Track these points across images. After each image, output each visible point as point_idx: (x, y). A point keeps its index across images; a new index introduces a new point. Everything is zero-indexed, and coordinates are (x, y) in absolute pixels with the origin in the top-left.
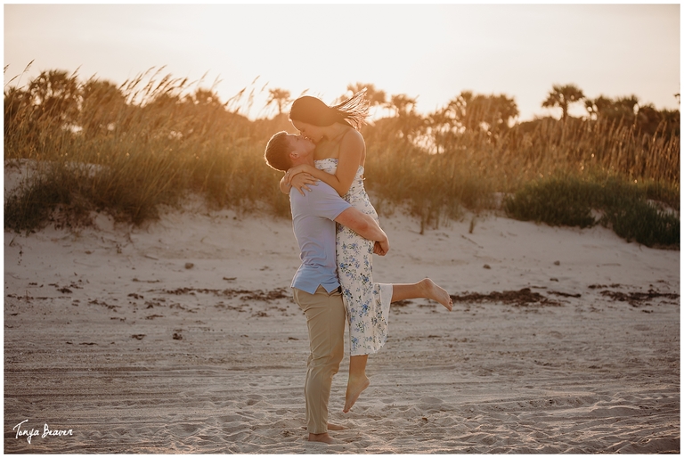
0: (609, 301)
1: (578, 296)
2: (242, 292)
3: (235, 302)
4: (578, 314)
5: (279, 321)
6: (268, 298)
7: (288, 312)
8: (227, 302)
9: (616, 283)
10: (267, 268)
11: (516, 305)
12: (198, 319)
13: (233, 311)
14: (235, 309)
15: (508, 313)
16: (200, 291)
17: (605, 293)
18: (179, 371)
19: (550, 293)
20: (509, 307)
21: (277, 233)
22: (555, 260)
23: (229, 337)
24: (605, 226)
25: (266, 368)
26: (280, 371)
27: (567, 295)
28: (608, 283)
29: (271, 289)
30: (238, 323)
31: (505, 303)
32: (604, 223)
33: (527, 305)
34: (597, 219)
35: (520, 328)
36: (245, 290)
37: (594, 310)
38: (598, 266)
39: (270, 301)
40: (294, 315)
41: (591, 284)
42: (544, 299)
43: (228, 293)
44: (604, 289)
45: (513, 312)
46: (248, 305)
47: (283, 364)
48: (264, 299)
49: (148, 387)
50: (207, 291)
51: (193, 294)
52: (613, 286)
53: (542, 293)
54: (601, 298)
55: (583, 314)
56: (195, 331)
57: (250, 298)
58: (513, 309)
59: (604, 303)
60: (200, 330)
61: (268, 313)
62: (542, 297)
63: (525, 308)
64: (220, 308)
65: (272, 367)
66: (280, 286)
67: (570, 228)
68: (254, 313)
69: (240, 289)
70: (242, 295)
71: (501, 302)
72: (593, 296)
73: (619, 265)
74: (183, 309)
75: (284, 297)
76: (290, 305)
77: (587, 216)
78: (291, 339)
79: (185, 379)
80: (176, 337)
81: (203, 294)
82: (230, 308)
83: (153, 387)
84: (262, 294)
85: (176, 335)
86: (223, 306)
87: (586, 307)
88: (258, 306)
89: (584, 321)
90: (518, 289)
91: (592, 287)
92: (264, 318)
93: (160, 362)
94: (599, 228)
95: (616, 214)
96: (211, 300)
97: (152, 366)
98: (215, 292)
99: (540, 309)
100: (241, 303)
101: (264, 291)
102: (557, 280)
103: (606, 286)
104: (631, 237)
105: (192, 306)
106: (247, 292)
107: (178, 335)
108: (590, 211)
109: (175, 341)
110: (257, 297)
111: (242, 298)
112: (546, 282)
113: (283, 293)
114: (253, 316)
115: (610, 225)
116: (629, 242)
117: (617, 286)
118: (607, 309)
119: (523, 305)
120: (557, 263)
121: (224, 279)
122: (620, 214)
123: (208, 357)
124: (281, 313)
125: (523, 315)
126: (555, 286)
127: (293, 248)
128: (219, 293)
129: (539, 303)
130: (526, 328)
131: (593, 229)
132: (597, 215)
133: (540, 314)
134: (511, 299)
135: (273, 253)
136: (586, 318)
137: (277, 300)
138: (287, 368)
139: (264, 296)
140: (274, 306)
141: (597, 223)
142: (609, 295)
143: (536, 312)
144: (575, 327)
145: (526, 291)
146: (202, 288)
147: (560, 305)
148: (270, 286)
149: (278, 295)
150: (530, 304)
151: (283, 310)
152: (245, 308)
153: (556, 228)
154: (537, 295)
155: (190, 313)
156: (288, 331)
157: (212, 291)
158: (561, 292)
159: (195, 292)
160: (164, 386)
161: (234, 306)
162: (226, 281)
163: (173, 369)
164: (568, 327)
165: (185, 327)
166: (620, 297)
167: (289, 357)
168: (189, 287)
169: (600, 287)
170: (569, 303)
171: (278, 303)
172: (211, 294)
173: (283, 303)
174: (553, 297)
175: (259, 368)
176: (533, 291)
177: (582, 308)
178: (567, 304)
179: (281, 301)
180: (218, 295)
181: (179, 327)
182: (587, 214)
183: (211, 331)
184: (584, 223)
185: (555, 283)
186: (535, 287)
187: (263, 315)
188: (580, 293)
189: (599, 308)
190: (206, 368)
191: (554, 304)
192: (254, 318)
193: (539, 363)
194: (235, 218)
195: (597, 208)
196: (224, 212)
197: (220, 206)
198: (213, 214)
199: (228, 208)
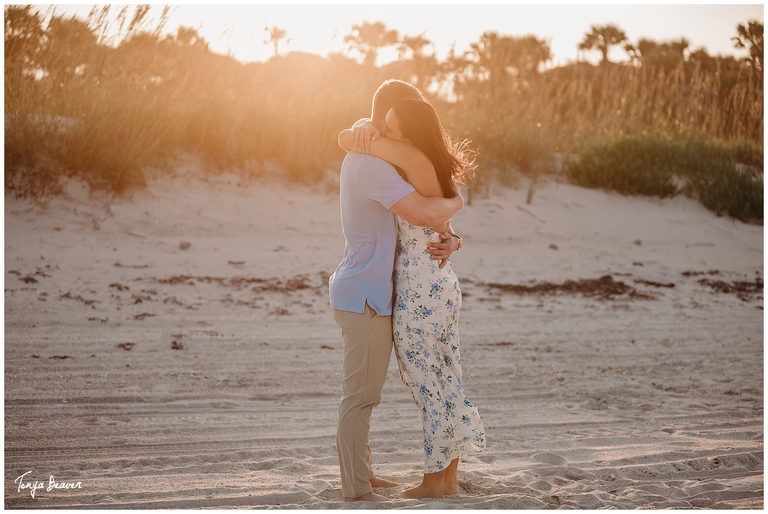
0: (711, 293)
1: (672, 286)
2: (253, 280)
3: (246, 294)
4: (678, 311)
5: (304, 321)
6: (287, 289)
7: (315, 307)
8: (235, 295)
9: (714, 268)
10: (281, 248)
11: (600, 299)
12: (202, 319)
13: (245, 308)
14: (246, 304)
15: (592, 310)
16: (201, 280)
17: (703, 282)
18: (186, 403)
19: (638, 282)
20: (591, 301)
21: (291, 203)
22: (636, 238)
23: (244, 345)
24: (689, 196)
25: (302, 395)
26: (321, 401)
27: (658, 285)
28: (705, 269)
29: (290, 276)
30: (253, 324)
31: (585, 296)
32: (688, 192)
33: (613, 299)
34: (679, 188)
35: (612, 331)
36: (257, 277)
37: (696, 305)
38: (687, 246)
39: (290, 293)
40: (322, 312)
41: (685, 270)
42: (631, 291)
43: (237, 282)
44: (701, 277)
45: (598, 309)
46: (262, 299)
47: (322, 388)
48: (282, 290)
49: (148, 433)
50: (209, 279)
51: (192, 284)
52: (712, 273)
53: (628, 282)
54: (699, 288)
55: (685, 311)
56: (199, 336)
57: (264, 289)
58: (597, 304)
59: (705, 295)
60: (205, 336)
61: (290, 310)
62: (628, 287)
63: (610, 303)
64: (228, 303)
65: (310, 395)
66: (302, 272)
67: (648, 198)
68: (272, 310)
69: (250, 277)
70: (254, 285)
71: (580, 295)
72: (689, 286)
73: (712, 245)
74: (181, 304)
75: (307, 287)
76: (316, 298)
77: (667, 184)
78: (324, 347)
79: (198, 418)
80: (176, 346)
81: (205, 284)
82: (241, 303)
83: (154, 433)
84: (279, 283)
85: (175, 343)
86: (231, 301)
87: (685, 301)
88: (275, 300)
89: (689, 321)
90: (597, 277)
91: (687, 274)
92: (285, 317)
93: (159, 387)
94: (682, 198)
95: (702, 182)
96: (216, 292)
97: (149, 394)
98: (220, 280)
99: (630, 304)
100: (254, 295)
101: (282, 280)
102: (641, 265)
103: (702, 273)
104: (722, 209)
105: (191, 301)
106: (259, 281)
107: (178, 342)
108: (670, 177)
109: (174, 351)
110: (274, 288)
111: (254, 289)
112: (628, 267)
113: (306, 283)
114: (271, 314)
115: (695, 194)
116: (719, 215)
117: (716, 272)
118: (711, 304)
119: (607, 297)
120: (638, 243)
121: (230, 263)
122: (706, 183)
123: (222, 378)
124: (306, 309)
125: (611, 312)
126: (641, 273)
127: (313, 223)
128: (225, 282)
129: (625, 296)
130: (620, 331)
131: (675, 199)
132: (679, 182)
133: (632, 311)
134: (592, 291)
135: (289, 229)
136: (690, 317)
137: (299, 292)
138: (330, 395)
139: (283, 286)
140: (296, 299)
141: (680, 192)
142: (709, 284)
143: (627, 308)
144: (681, 330)
145: (606, 280)
146: (203, 274)
147: (653, 298)
148: (287, 274)
149: (300, 285)
150: (617, 297)
151: (308, 306)
152: (259, 303)
153: (630, 198)
154: (621, 285)
155: (190, 311)
156: (318, 336)
157: (216, 279)
158: (651, 280)
159: (195, 281)
160: (169, 431)
161: (246, 299)
162: (232, 266)
163: (178, 399)
164: (671, 330)
165: (185, 331)
166: (721, 287)
167: (328, 377)
168: (186, 274)
169: (696, 274)
170: (663, 295)
171: (300, 296)
172: (214, 284)
173: (306, 296)
174: (641, 288)
175: (292, 395)
176: (616, 279)
177: (681, 302)
178: (661, 297)
179: (304, 292)
180: (224, 285)
181: (177, 331)
182: (667, 180)
183: (219, 337)
184: (665, 192)
185: (639, 268)
186: (617, 274)
187: (284, 312)
188: (673, 281)
189: (701, 303)
190: (221, 397)
191: (645, 297)
192: (273, 317)
193: (659, 387)
194: (239, 184)
195: (679, 174)
196: (226, 176)
197: (221, 169)
198: (212, 179)
199: (231, 171)
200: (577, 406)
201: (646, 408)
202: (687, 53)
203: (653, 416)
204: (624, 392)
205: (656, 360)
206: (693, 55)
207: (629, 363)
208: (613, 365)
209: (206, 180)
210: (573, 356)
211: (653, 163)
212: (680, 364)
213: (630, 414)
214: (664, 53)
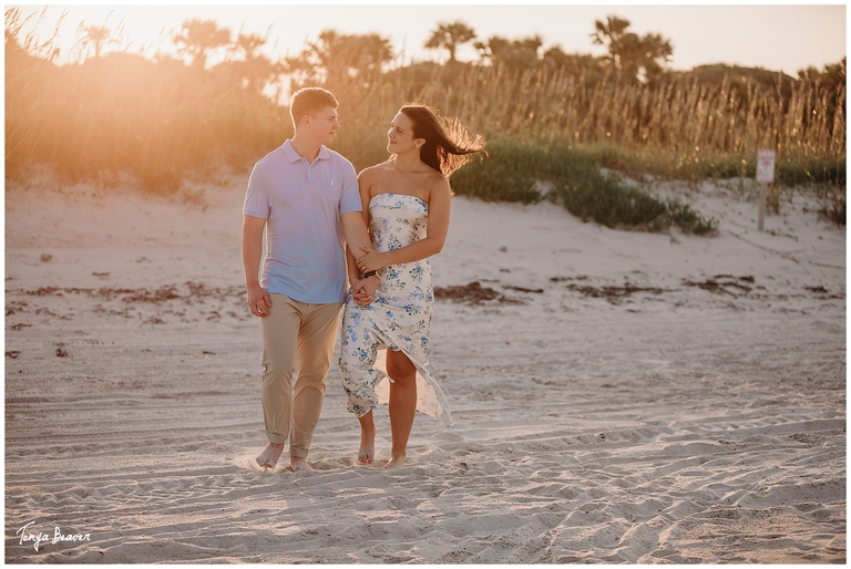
0: (581, 298)
1: (540, 291)
2: (120, 291)
3: (116, 304)
4: (548, 315)
5: (180, 330)
6: (157, 299)
7: (188, 316)
8: (106, 305)
9: (582, 274)
10: (144, 259)
11: (470, 305)
12: (79, 328)
13: (118, 317)
14: (119, 313)
15: (463, 315)
16: (69, 291)
17: (571, 287)
18: (90, 401)
19: (507, 288)
20: (461, 307)
21: (148, 213)
22: (501, 245)
23: (127, 352)
24: (554, 202)
25: (199, 394)
26: (219, 398)
27: (527, 291)
28: (573, 275)
29: (157, 287)
30: (128, 332)
31: (455, 302)
32: (552, 197)
33: (483, 304)
34: (543, 194)
35: (486, 334)
36: (124, 288)
37: (566, 309)
38: (554, 252)
39: (160, 302)
40: (196, 320)
41: (554, 275)
42: (500, 297)
43: (105, 293)
44: (569, 283)
45: (469, 314)
46: (133, 309)
47: (216, 388)
48: (152, 300)
50: (77, 291)
51: (60, 295)
52: (580, 278)
53: (496, 288)
54: (568, 293)
55: (555, 314)
56: (80, 345)
57: (134, 299)
58: (468, 309)
59: (575, 300)
60: (85, 344)
61: (163, 318)
62: (497, 293)
63: (480, 308)
64: (100, 313)
65: (206, 394)
66: (168, 283)
67: (511, 205)
68: (145, 319)
69: (117, 288)
70: (123, 295)
71: (449, 301)
72: (558, 291)
73: (579, 251)
74: (54, 315)
75: (177, 297)
76: (187, 307)
77: (531, 190)
78: (205, 353)
80: (60, 354)
81: (73, 296)
82: (113, 312)
84: (147, 293)
85: (59, 350)
86: (104, 311)
87: (555, 305)
88: (148, 310)
89: (560, 324)
90: (465, 283)
91: (555, 280)
92: (160, 326)
93: (59, 389)
94: (546, 205)
95: (567, 187)
96: (87, 303)
98: (88, 291)
99: (500, 308)
100: (124, 306)
101: (149, 290)
102: (508, 271)
103: (570, 279)
104: (588, 215)
105: (64, 312)
106: (127, 291)
107: (63, 349)
108: (533, 183)
109: (60, 358)
110: (143, 297)
111: (124, 299)
112: (496, 274)
113: (174, 292)
114: (145, 323)
115: (560, 200)
116: (585, 221)
117: (584, 278)
118: (582, 308)
119: (477, 303)
120: (504, 250)
121: (94, 274)
122: (571, 189)
123: (117, 381)
124: (180, 318)
125: (482, 316)
126: (508, 279)
127: (172, 233)
128: (94, 293)
129: (495, 301)
130: (494, 334)
131: (539, 205)
132: (543, 188)
133: (503, 315)
134: (461, 297)
135: (148, 240)
136: (561, 321)
137: (169, 302)
138: (225, 393)
139: (152, 296)
140: (168, 309)
141: (544, 198)
142: (578, 290)
143: (498, 312)
144: (553, 333)
145: (474, 286)
146: (70, 286)
147: (523, 303)
148: (154, 284)
149: (169, 295)
150: (487, 302)
151: (181, 315)
152: (131, 313)
153: (493, 204)
154: (490, 291)
155: (64, 321)
156: (196, 342)
157: (84, 290)
158: (519, 286)
159: (63, 292)
161: (118, 310)
162: (97, 277)
163: (81, 398)
164: (544, 333)
165: (65, 340)
166: (591, 292)
167: (218, 378)
168: (53, 286)
169: (564, 279)
170: (532, 300)
171: (171, 305)
172: (83, 295)
173: (177, 305)
174: (510, 294)
175: (189, 394)
176: (484, 285)
177: (551, 307)
178: (531, 303)
179: (175, 302)
180: (93, 296)
181: (58, 340)
182: (530, 186)
183: (100, 344)
184: (530, 198)
185: (505, 274)
186: (485, 281)
187: (158, 321)
188: (542, 287)
189: (572, 307)
190: (128, 396)
191: (515, 302)
192: (148, 326)
193: (539, 382)
194: (94, 195)
195: (542, 180)
196: (80, 187)
197: (74, 180)
198: (67, 189)
199: (84, 182)
200: (463, 398)
201: (529, 398)
202: (541, 51)
203: (537, 404)
204: (506, 386)
205: (532, 359)
206: (548, 54)
207: (506, 362)
208: (490, 365)
209: (60, 191)
210: (451, 357)
211: (516, 169)
212: (556, 362)
213: (516, 403)
214: (516, 51)
